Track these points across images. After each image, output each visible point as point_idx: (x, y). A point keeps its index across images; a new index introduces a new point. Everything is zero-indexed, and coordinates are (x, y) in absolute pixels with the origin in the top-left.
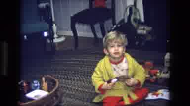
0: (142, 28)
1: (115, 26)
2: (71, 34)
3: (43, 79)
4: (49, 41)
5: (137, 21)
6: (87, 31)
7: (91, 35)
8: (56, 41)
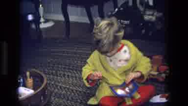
0: (151, 13)
1: (117, 10)
2: (61, 18)
3: (28, 74)
4: (33, 26)
5: (144, 5)
6: (82, 15)
7: (86, 20)
8: (43, 26)
